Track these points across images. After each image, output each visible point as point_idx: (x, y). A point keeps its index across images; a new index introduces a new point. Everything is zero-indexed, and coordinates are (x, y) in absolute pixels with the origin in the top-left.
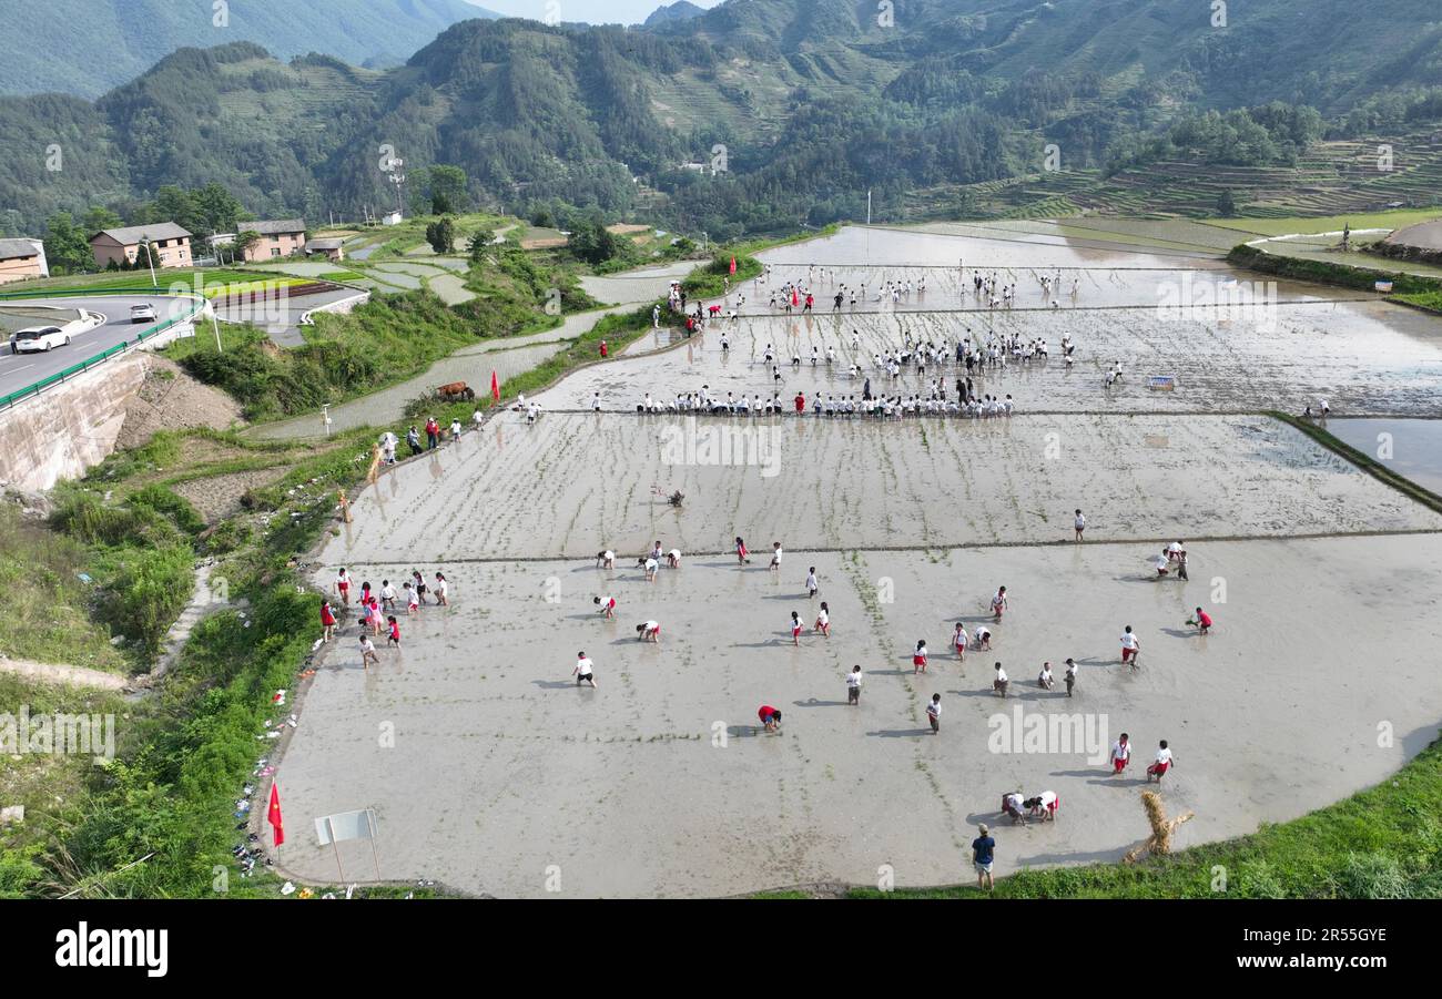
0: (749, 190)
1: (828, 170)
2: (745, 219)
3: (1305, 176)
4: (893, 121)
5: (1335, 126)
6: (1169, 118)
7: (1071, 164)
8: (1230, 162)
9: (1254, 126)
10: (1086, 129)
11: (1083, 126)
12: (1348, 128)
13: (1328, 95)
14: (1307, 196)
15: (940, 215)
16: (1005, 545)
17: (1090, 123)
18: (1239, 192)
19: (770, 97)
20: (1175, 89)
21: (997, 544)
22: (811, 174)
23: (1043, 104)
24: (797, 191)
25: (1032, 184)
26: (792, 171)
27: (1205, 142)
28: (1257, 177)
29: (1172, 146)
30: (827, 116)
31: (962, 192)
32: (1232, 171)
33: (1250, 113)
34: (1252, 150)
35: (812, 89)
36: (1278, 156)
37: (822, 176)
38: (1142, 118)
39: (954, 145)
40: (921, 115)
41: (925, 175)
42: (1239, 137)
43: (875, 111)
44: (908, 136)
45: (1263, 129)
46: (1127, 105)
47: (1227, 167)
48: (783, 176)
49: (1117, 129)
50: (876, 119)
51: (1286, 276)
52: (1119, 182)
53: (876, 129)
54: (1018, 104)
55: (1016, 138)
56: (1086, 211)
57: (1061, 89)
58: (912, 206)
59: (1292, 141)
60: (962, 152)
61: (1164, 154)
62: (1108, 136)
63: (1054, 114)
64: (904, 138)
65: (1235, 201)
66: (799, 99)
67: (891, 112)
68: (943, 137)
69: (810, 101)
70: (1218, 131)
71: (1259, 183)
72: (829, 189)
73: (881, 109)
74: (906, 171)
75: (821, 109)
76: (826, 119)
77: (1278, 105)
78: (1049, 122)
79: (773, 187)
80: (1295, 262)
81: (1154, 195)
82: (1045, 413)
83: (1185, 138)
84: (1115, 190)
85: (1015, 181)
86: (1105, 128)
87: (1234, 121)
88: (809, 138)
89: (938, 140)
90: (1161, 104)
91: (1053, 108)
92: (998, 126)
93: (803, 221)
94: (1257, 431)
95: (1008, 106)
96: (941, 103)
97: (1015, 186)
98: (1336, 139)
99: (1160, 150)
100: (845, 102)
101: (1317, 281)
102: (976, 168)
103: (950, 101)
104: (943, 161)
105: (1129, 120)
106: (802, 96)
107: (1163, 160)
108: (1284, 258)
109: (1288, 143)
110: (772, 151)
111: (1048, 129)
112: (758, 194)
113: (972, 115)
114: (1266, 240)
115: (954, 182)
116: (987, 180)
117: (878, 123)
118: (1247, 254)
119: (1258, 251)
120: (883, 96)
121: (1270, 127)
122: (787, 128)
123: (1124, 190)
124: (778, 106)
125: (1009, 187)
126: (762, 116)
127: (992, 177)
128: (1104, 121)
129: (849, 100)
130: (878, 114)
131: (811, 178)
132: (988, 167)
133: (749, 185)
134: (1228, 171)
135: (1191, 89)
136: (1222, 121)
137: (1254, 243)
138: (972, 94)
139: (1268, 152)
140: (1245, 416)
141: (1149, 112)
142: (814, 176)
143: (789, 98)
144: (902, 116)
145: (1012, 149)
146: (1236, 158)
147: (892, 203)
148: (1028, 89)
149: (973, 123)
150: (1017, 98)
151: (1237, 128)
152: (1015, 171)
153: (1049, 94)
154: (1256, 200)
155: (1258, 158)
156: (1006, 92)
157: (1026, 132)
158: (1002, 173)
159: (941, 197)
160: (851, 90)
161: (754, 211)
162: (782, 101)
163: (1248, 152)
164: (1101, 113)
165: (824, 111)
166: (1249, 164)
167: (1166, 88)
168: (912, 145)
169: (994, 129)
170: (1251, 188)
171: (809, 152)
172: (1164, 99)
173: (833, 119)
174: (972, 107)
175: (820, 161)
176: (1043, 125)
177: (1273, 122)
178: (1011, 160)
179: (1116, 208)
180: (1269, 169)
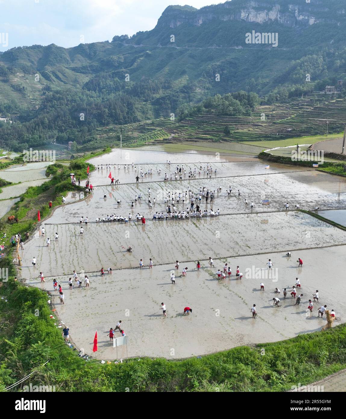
0: (28, 129)
1: (62, 120)
2: (27, 141)
3: (255, 120)
4: (88, 99)
5: (263, 100)
6: (199, 97)
7: (163, 116)
8: (227, 114)
9: (234, 101)
10: (168, 102)
11: (166, 100)
12: (268, 100)
13: (259, 88)
14: (256, 127)
15: (112, 138)
16: (242, 256)
17: (169, 99)
18: (231, 126)
19: (34, 89)
20: (201, 86)
21: (239, 256)
22: (55, 122)
23: (149, 92)
24: (49, 129)
25: (149, 124)
26: (46, 121)
27: (216, 107)
28: (237, 120)
29: (204, 109)
30: (60, 97)
31: (121, 128)
32: (228, 118)
33: (232, 95)
34: (234, 110)
35: (52, 86)
36: (244, 112)
37: (60, 123)
38: (189, 97)
39: (115, 109)
40: (99, 97)
41: (103, 121)
42: (229, 105)
43: (80, 95)
44: (95, 105)
45: (238, 101)
46: (183, 92)
47: (225, 116)
48: (43, 123)
49: (180, 101)
50: (81, 98)
51: (281, 163)
52: (184, 123)
53: (81, 103)
54: (140, 92)
55: (140, 106)
56: (173, 135)
57: (156, 85)
58: (100, 134)
59: (249, 106)
60: (118, 111)
61: (201, 112)
62: (177, 104)
63: (154, 95)
64: (94, 106)
65: (231, 130)
66: (47, 90)
67: (87, 95)
68: (110, 106)
69: (51, 91)
70: (221, 102)
71: (238, 122)
72: (63, 128)
73: (83, 94)
74: (95, 120)
75: (57, 94)
76: (59, 99)
77: (242, 92)
78: (153, 99)
79: (39, 127)
80: (283, 158)
81: (199, 128)
82: (229, 214)
83: (208, 105)
84: (183, 126)
85: (142, 123)
86: (175, 101)
87: (227, 98)
88: (53, 107)
89: (108, 107)
90: (196, 91)
91: (154, 93)
92: (132, 101)
93: (54, 142)
94: (298, 216)
95: (136, 92)
96: (107, 91)
97: (142, 125)
98: (264, 105)
99: (199, 110)
100: (67, 91)
101: (292, 164)
102: (124, 118)
103: (111, 91)
104: (111, 115)
105: (184, 98)
106: (48, 89)
107: (201, 114)
108: (279, 157)
109: (247, 107)
110: (36, 112)
111: (152, 102)
112: (32, 131)
113: (121, 96)
114: (269, 150)
115: (116, 124)
116: (129, 123)
117: (82, 100)
118: (265, 155)
119: (270, 154)
120: (83, 88)
121: (240, 101)
122: (42, 102)
123: (187, 126)
124: (37, 93)
125: (139, 126)
126: (31, 97)
127: (131, 121)
128: (174, 98)
129: (69, 90)
130: (82, 96)
131: (55, 123)
132: (130, 118)
133: (28, 127)
134: (226, 118)
135: (207, 85)
136: (222, 99)
137: (267, 151)
138: (120, 88)
139: (241, 110)
140: (292, 212)
141: (191, 94)
142: (56, 123)
143: (42, 90)
144: (92, 97)
145: (139, 110)
146: (229, 113)
147: (92, 133)
148: (143, 86)
149: (122, 100)
150: (139, 89)
151: (228, 101)
152: (141, 119)
153: (152, 88)
154: (238, 129)
155: (237, 113)
156: (135, 87)
157: (144, 103)
158: (136, 120)
159: (112, 130)
160: (69, 86)
161: (32, 138)
162: (39, 91)
163: (233, 110)
164: (173, 96)
165: (58, 95)
166: (234, 115)
167: (197, 85)
168: (97, 109)
169: (131, 102)
170: (236, 125)
171: (53, 113)
172: (197, 89)
173: (63, 99)
174: (121, 93)
175: (58, 116)
176: (150, 100)
177: (241, 99)
178: (139, 115)
179: (184, 133)
180: (241, 117)
